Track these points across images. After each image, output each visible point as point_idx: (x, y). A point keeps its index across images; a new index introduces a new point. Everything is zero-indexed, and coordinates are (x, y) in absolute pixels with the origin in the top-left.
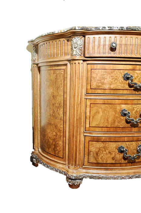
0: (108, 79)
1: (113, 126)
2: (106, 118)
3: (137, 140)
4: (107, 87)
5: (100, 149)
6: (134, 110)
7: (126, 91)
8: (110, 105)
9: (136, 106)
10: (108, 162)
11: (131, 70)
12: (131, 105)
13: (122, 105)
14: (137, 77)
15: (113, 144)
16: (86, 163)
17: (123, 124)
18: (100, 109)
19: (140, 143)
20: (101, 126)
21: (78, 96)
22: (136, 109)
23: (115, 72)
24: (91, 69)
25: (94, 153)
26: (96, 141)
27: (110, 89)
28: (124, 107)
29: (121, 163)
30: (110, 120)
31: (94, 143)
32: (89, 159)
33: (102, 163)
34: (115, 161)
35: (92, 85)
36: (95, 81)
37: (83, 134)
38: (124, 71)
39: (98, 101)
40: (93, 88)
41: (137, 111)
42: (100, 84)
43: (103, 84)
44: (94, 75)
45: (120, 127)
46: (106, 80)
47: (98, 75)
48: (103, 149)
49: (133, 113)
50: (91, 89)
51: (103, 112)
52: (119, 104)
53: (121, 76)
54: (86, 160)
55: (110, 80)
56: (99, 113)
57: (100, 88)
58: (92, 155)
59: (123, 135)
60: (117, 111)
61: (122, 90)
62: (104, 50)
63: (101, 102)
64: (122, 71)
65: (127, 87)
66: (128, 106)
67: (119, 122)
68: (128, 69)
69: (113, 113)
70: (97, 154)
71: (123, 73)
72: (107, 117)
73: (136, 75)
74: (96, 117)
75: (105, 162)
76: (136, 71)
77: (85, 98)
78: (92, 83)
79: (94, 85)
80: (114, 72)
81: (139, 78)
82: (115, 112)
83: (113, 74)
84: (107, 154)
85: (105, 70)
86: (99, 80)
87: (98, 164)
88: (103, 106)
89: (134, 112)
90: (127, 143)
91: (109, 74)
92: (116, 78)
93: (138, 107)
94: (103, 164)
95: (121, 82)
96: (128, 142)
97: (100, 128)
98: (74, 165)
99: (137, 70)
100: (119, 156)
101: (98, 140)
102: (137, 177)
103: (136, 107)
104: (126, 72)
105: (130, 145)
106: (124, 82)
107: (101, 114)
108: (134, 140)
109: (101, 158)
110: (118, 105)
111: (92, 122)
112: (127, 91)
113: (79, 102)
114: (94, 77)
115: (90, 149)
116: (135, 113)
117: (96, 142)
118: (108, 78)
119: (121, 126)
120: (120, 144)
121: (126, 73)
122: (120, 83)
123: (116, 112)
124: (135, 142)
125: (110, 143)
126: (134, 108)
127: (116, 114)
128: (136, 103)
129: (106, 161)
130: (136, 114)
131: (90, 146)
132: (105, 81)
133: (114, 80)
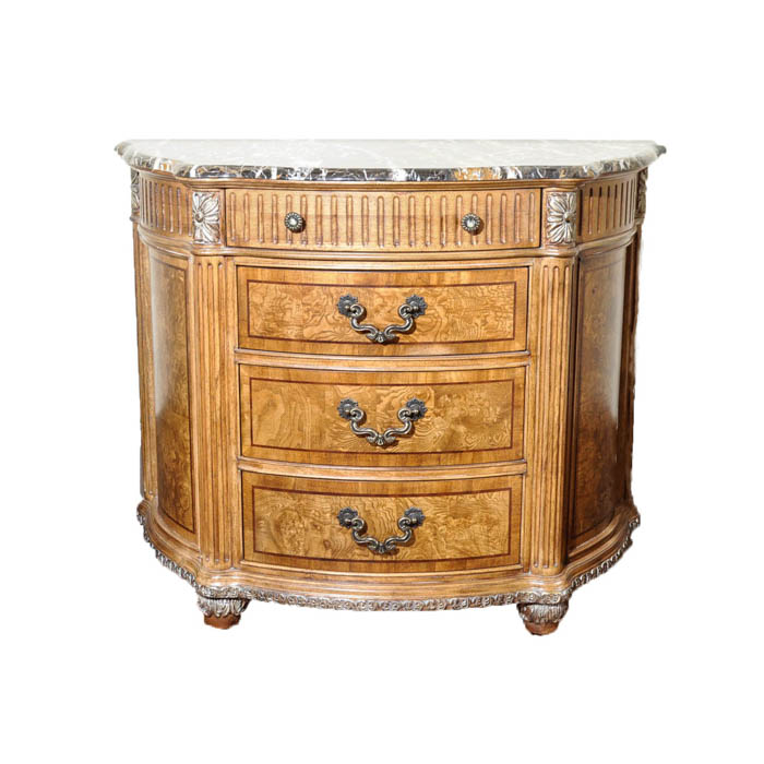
0: (294, 312)
1: (316, 447)
2: (296, 423)
3: (399, 493)
4: (291, 333)
5: (285, 514)
6: (380, 402)
7: (350, 346)
8: (305, 386)
9: (385, 392)
10: (313, 554)
11: (359, 286)
12: (368, 388)
13: (341, 387)
14: (382, 306)
15: (323, 500)
16: (249, 551)
17: (348, 441)
18: (278, 397)
19: (410, 504)
20: (284, 446)
21: (212, 357)
22: (385, 400)
23: (314, 292)
24: (248, 281)
25: (268, 524)
26: (272, 489)
27: (302, 341)
28: (346, 392)
29: (350, 561)
30: (307, 429)
31: (269, 493)
32: (257, 541)
33: (294, 556)
34: (334, 552)
35: (251, 324)
36: (259, 315)
37: (238, 464)
38: (339, 289)
39: (271, 374)
40: (255, 334)
41: (389, 406)
42: (273, 325)
43: (281, 323)
44: (256, 299)
45: (340, 452)
46: (288, 314)
47: (267, 299)
48: (295, 514)
49: (378, 411)
50: (250, 336)
51: (287, 404)
52: (331, 384)
53: (330, 303)
54: (249, 543)
55: (301, 313)
56: (275, 406)
57: (275, 335)
58: (263, 530)
59: (351, 475)
60: (327, 403)
61: (337, 342)
62: (275, 229)
63: (279, 375)
64: (332, 288)
65: (352, 335)
66: (361, 391)
67: (336, 436)
68: (352, 283)
69: (317, 409)
70: (278, 527)
71: (335, 296)
72: (300, 420)
73: (378, 301)
74: (267, 418)
75: (301, 554)
76: (376, 289)
77: (235, 363)
78: (251, 321)
79: (257, 325)
80: (309, 291)
81: (387, 309)
82: (321, 407)
83: (307, 297)
84: (306, 530)
85: (284, 286)
86: (269, 314)
87: (281, 558)
88: (285, 388)
89: (380, 407)
90: (368, 501)
91: (297, 297)
92: (315, 308)
93: (392, 395)
94: (298, 560)
95: (332, 321)
96: (370, 499)
97: (282, 451)
98: (212, 555)
99: (378, 286)
100: (343, 539)
101: (276, 485)
102: (401, 608)
103: (388, 394)
104: (345, 292)
105: (375, 505)
106: (341, 321)
107: (281, 409)
108: (390, 493)
109: (291, 540)
110: (328, 386)
111: (258, 430)
112: (354, 348)
113: (217, 374)
114: (256, 305)
115: (256, 510)
116: (385, 410)
117: (274, 492)
118: (294, 306)
119: (341, 449)
120: (343, 502)
121: (345, 294)
122: (330, 324)
123: (323, 406)
124: (393, 499)
125: (312, 496)
126: (378, 396)
127: (323, 412)
128: (385, 382)
129: (306, 552)
130: (389, 415)
131: (257, 503)
132: (287, 318)
133: (311, 314)
